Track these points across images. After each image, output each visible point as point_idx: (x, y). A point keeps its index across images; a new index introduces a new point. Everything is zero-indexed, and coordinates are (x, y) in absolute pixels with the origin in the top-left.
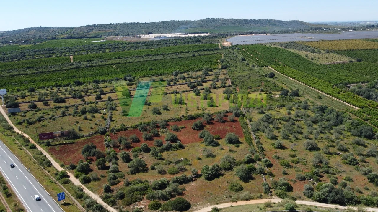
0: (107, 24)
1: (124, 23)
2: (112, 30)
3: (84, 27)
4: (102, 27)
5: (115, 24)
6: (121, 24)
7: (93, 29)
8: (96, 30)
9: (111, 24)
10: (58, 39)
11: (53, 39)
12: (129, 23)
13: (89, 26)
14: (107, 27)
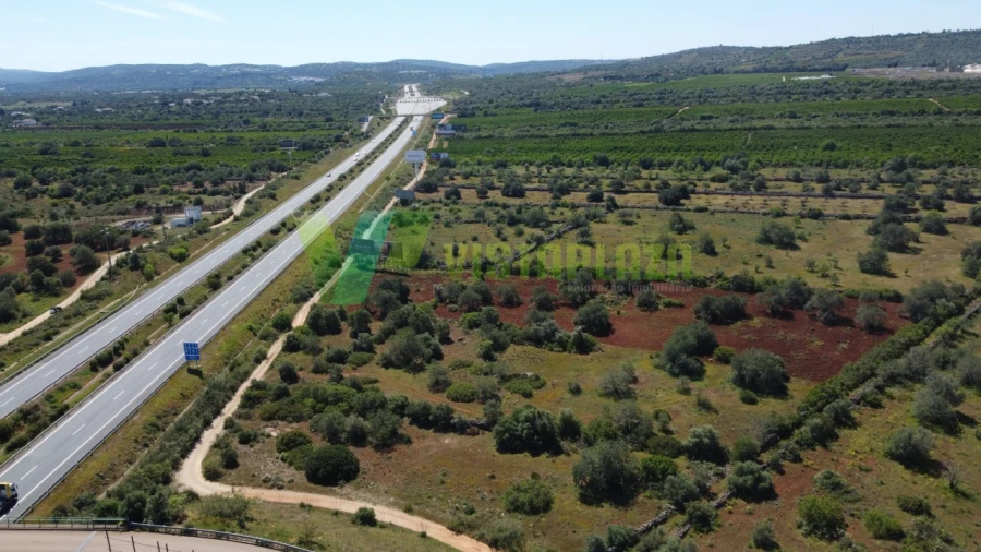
0: (888, 36)
1: (944, 31)
2: (899, 53)
3: (819, 43)
4: (870, 45)
5: (913, 35)
6: (930, 36)
7: (841, 50)
8: (849, 52)
9: (900, 35)
10: (728, 72)
11: (716, 72)
12: (961, 30)
13: (833, 41)
14: (886, 43)
